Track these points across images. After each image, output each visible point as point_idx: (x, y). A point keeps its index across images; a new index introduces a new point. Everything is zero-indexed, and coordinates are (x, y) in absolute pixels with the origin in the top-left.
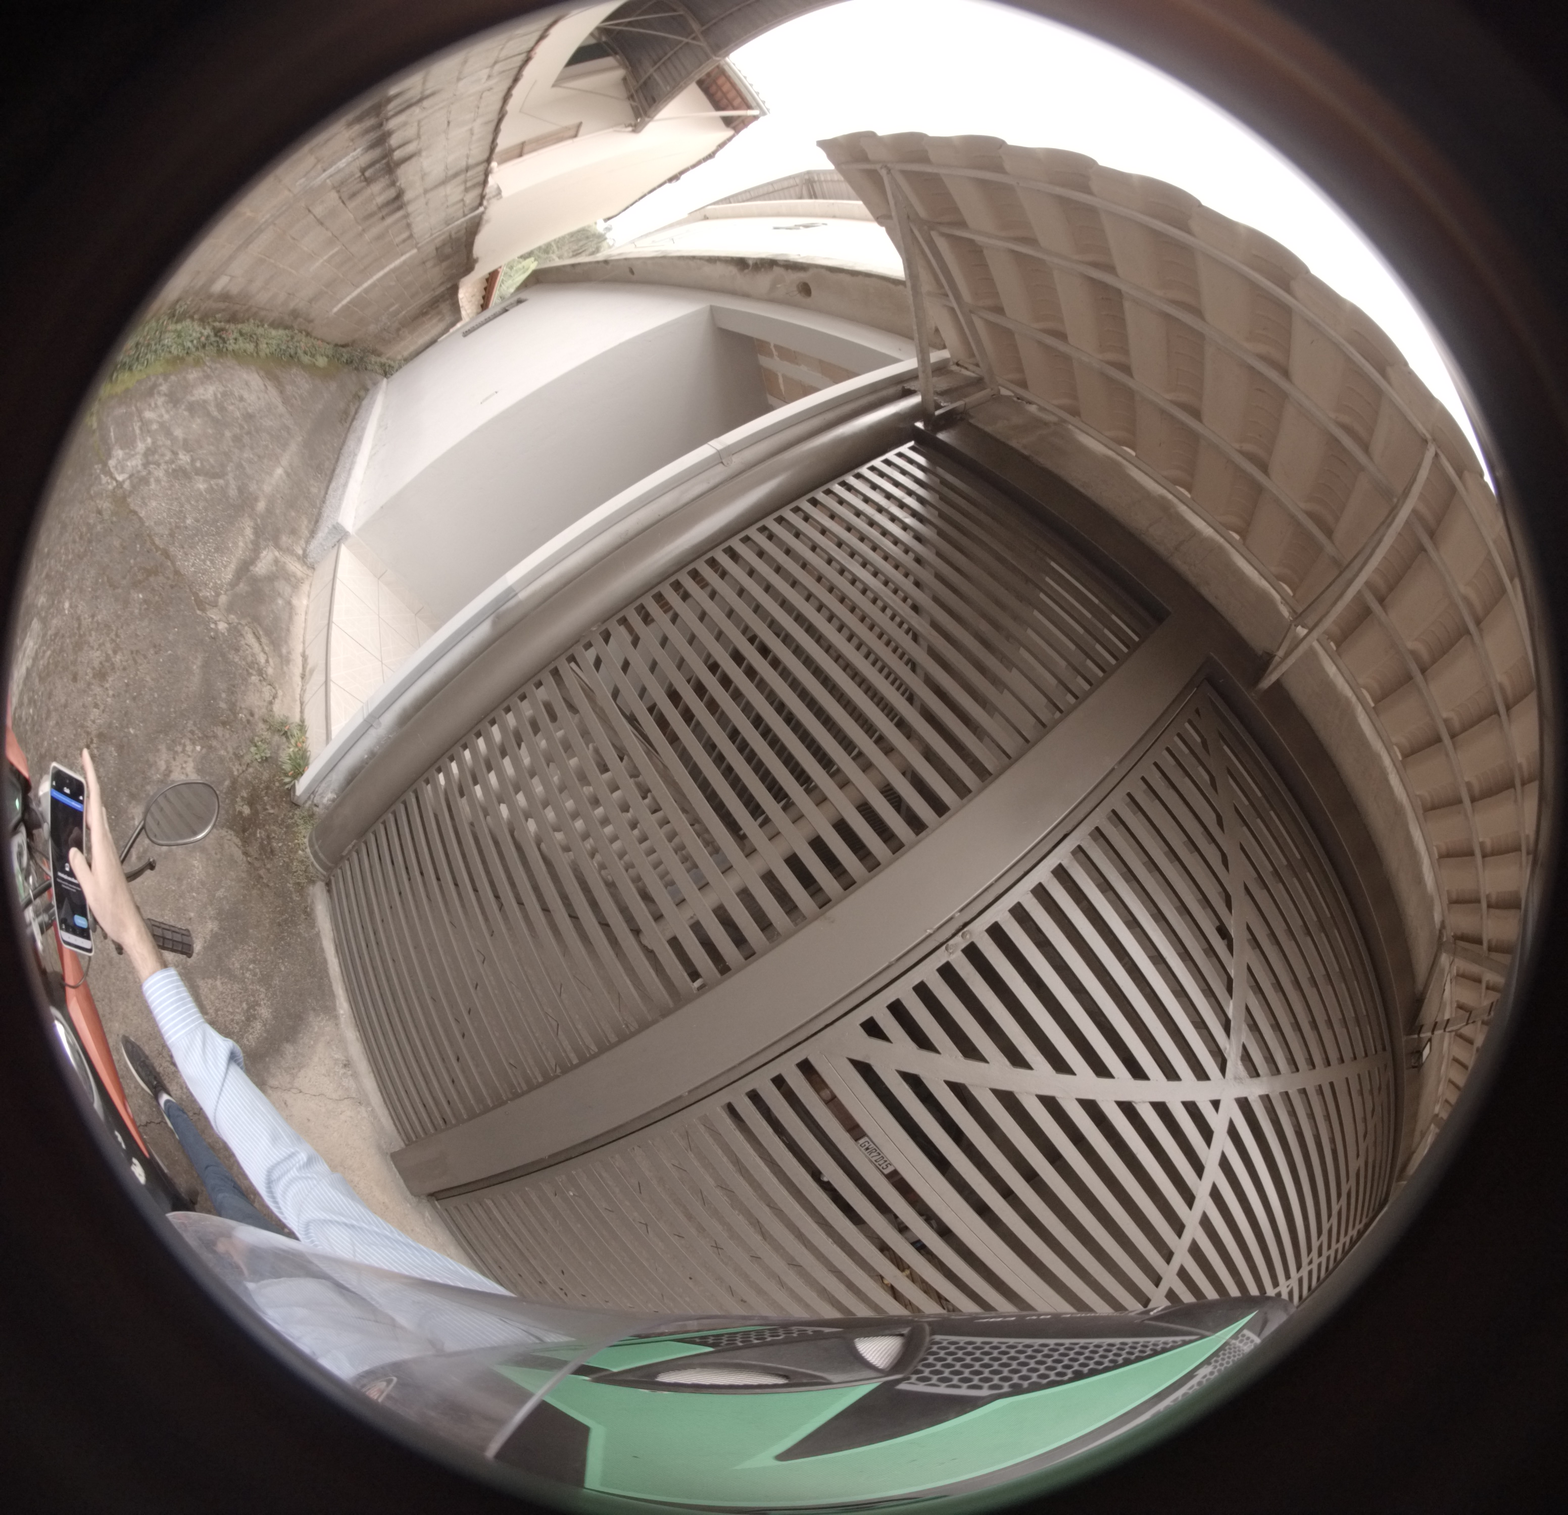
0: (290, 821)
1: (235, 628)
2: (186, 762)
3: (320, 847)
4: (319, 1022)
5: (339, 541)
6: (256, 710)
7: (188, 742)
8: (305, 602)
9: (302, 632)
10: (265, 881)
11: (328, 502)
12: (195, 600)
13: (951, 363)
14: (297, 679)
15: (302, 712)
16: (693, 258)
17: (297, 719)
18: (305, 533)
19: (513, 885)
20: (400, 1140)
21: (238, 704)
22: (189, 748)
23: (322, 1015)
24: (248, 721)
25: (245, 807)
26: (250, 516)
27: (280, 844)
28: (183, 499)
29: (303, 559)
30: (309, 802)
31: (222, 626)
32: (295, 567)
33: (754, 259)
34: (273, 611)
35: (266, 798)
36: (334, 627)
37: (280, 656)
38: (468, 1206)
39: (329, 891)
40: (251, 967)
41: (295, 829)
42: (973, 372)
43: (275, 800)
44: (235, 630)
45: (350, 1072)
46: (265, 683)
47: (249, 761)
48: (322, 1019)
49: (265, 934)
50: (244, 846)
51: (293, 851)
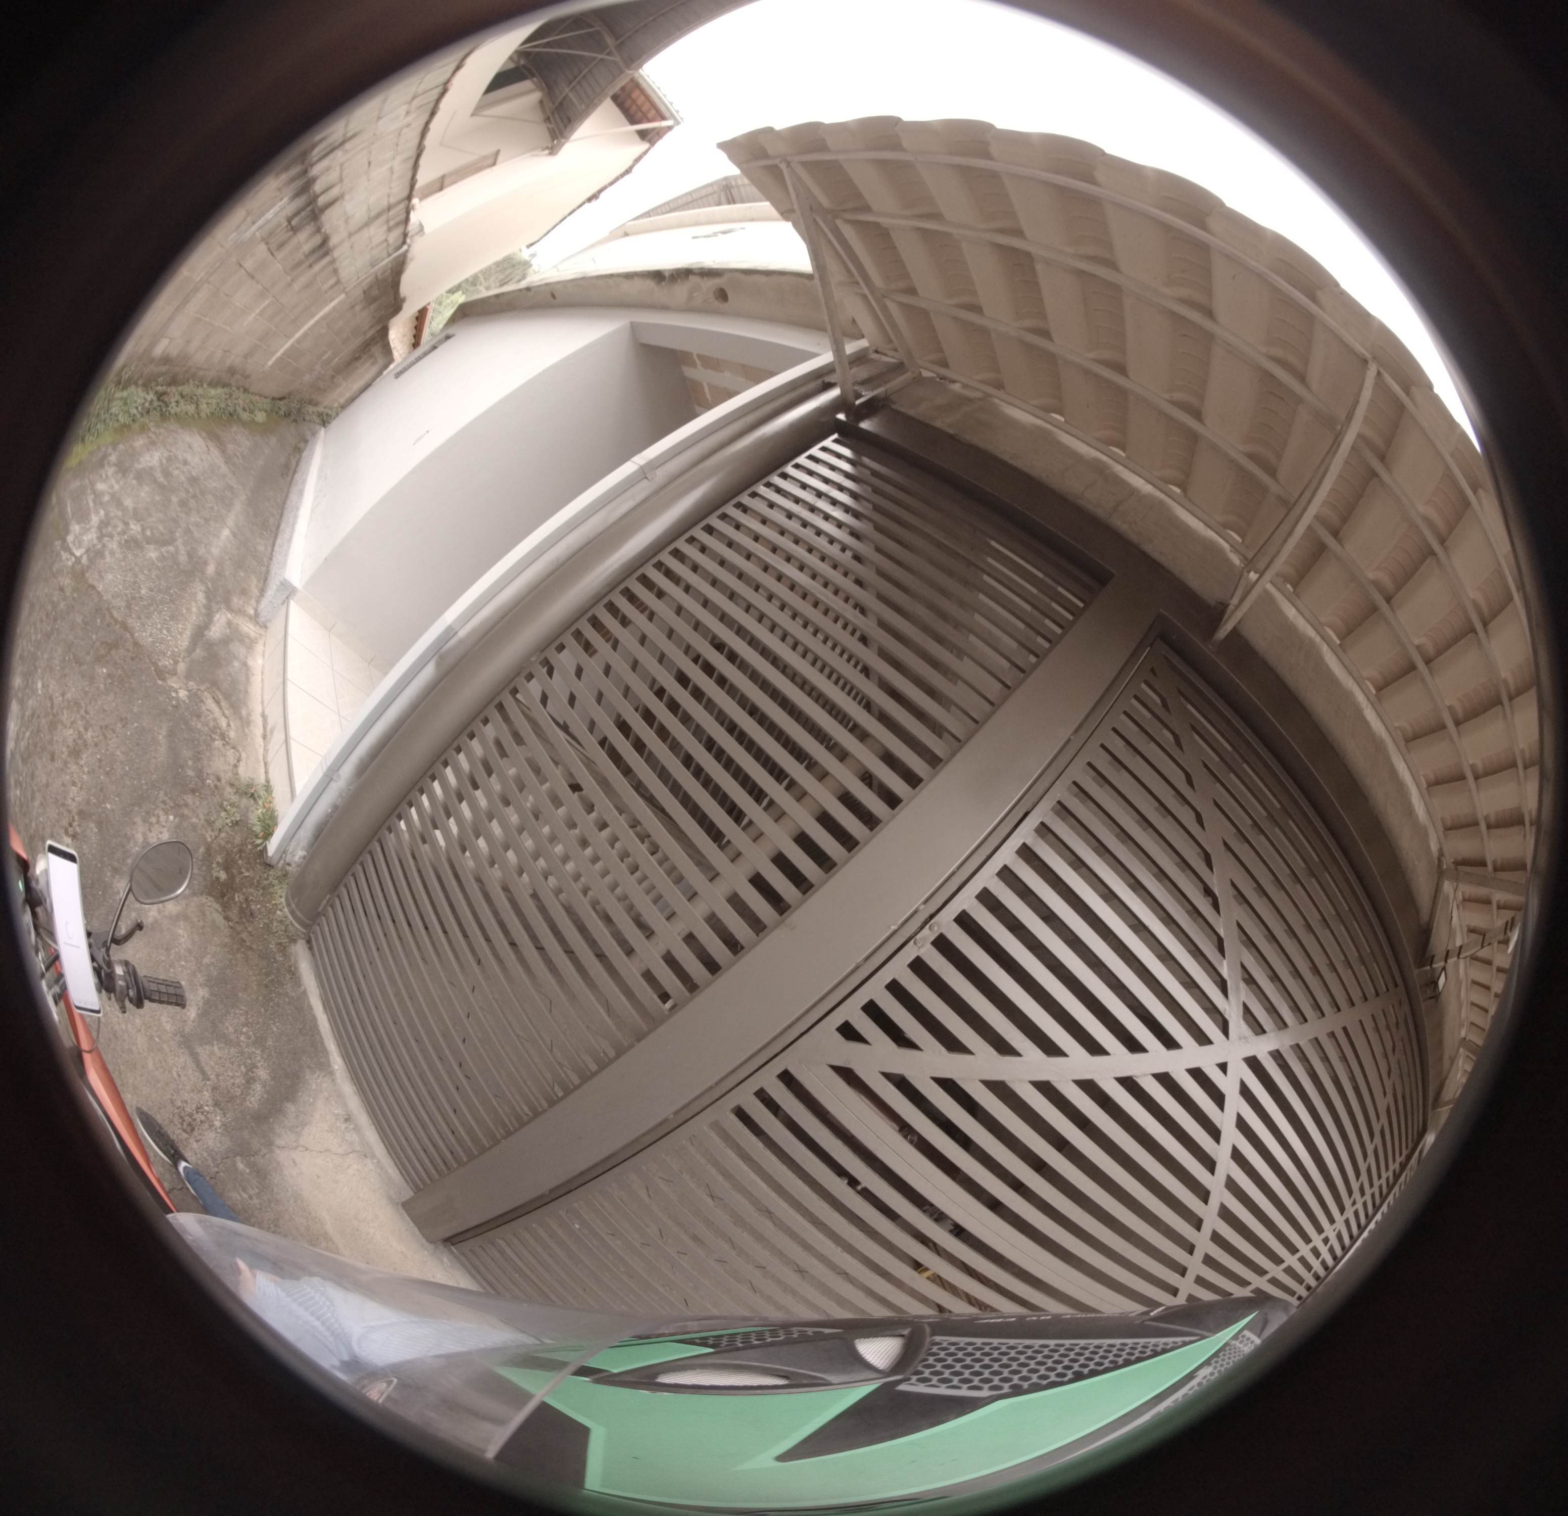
0: (265, 882)
1: (195, 694)
2: (161, 833)
3: (297, 905)
4: (317, 1079)
5: (287, 598)
6: (222, 775)
7: (161, 813)
8: (260, 661)
9: (260, 692)
10: (248, 944)
11: (274, 559)
12: (155, 670)
14: (259, 740)
15: (266, 772)
16: (611, 276)
17: (262, 780)
18: (256, 592)
20: (408, 1188)
21: (205, 770)
22: (163, 818)
23: (318, 1073)
24: (216, 786)
25: (221, 872)
26: (201, 581)
27: (259, 906)
28: (137, 569)
29: (255, 618)
30: (282, 862)
31: (183, 694)
32: (248, 628)
33: (670, 270)
34: (230, 674)
35: (240, 862)
36: (289, 684)
37: (241, 718)
38: (481, 1246)
39: (311, 948)
40: (244, 1030)
41: (271, 890)
42: (893, 357)
43: (249, 863)
44: (195, 697)
45: (352, 1126)
46: (228, 747)
47: (220, 827)
48: (319, 1076)
49: (254, 997)
50: (224, 911)
51: (271, 912)
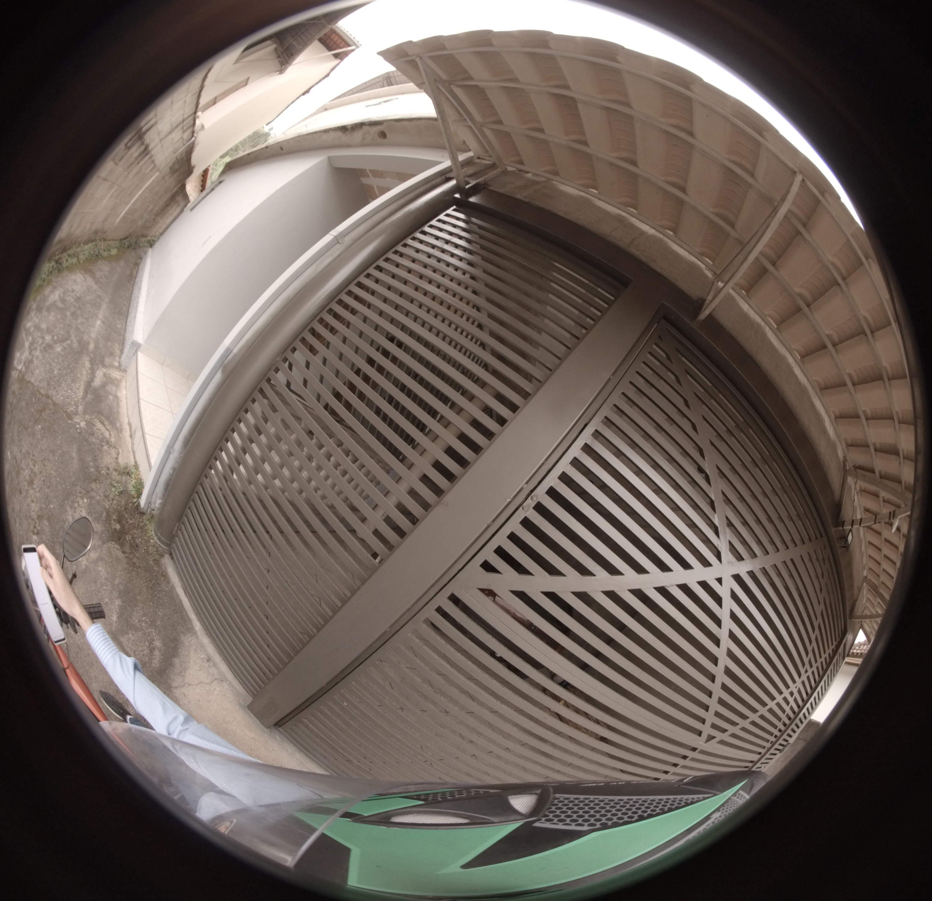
0: (142, 524)
1: (90, 422)
2: (81, 511)
3: (161, 534)
4: (188, 639)
5: (136, 351)
6: (110, 465)
7: (79, 499)
8: (124, 392)
9: (126, 410)
11: (127, 330)
12: (66, 416)
13: (475, 158)
14: (128, 439)
15: (134, 457)
17: (133, 463)
19: (275, 522)
20: (249, 696)
21: (100, 466)
22: (81, 503)
23: (188, 635)
24: (107, 474)
25: (117, 525)
26: (87, 355)
30: (149, 509)
31: (83, 424)
32: (116, 374)
33: (350, 125)
34: (108, 404)
35: (126, 516)
36: (141, 401)
37: (117, 429)
38: (296, 726)
40: (144, 619)
41: (146, 528)
42: (489, 161)
43: (131, 515)
44: (90, 424)
45: (211, 664)
46: (111, 448)
47: (113, 497)
48: (188, 637)
49: (145, 597)
50: (122, 548)
51: (148, 541)
